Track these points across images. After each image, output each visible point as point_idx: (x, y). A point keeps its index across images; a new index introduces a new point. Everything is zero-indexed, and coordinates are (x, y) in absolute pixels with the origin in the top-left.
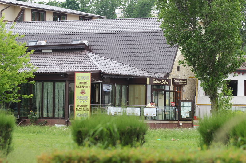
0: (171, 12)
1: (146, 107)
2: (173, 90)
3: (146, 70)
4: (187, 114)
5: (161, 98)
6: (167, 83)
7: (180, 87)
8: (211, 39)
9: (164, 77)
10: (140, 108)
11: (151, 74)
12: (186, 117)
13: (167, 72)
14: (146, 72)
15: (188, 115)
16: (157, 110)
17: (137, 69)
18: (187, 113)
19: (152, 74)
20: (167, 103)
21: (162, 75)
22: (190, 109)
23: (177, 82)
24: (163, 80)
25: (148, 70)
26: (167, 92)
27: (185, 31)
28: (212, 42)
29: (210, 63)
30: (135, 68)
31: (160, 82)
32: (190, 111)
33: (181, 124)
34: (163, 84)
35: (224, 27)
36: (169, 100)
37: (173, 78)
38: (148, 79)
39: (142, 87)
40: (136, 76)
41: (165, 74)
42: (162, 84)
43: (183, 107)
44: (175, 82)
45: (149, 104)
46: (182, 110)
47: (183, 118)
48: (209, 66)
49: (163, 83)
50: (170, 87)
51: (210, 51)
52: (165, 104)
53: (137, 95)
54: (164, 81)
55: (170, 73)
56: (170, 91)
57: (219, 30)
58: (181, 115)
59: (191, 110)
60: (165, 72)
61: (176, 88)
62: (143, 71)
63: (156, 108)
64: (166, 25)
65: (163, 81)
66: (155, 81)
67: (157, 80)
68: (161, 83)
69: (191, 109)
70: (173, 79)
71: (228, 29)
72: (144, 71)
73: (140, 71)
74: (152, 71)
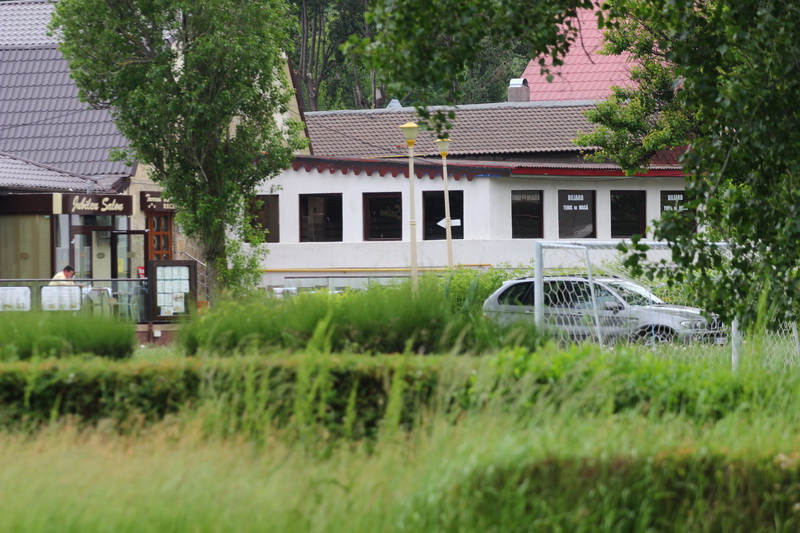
0: (83, 9)
1: (51, 283)
2: (142, 227)
3: (56, 167)
4: (176, 304)
5: (101, 256)
6: (120, 207)
7: (166, 218)
8: (196, 85)
9: (113, 188)
10: (30, 287)
11: (71, 179)
12: (173, 311)
13: (123, 173)
14: (53, 173)
15: (180, 306)
16: (81, 294)
17: (27, 167)
18: (176, 299)
19: (76, 179)
20: (122, 268)
21: (106, 183)
22: (185, 287)
23: (154, 203)
24: (107, 199)
25: (62, 169)
26: (120, 236)
27: (125, 64)
28: (201, 95)
29: (199, 155)
30: (20, 162)
31: (95, 207)
32: (186, 294)
33: (157, 333)
34: (108, 211)
35: (234, 51)
36: (129, 261)
37: (144, 190)
38: (57, 199)
39: (42, 223)
40: (20, 189)
41: (115, 178)
42: (103, 210)
43: (164, 280)
44: (150, 203)
45: (60, 275)
46: (159, 290)
47: (163, 314)
48: (197, 163)
49: (104, 207)
50: (129, 220)
51: (196, 120)
52: (114, 273)
53: (26, 248)
54: (110, 202)
55: (131, 175)
56: (129, 232)
57: (221, 60)
58: (159, 305)
59: (188, 291)
60: (116, 173)
61: (155, 219)
62: (45, 173)
63: (81, 287)
64: (71, 47)
65: (107, 203)
66: (80, 201)
67: (87, 199)
68: (99, 209)
69: (187, 287)
70: (143, 194)
71: (245, 58)
72: (50, 173)
73: (36, 172)
74: (75, 172)
